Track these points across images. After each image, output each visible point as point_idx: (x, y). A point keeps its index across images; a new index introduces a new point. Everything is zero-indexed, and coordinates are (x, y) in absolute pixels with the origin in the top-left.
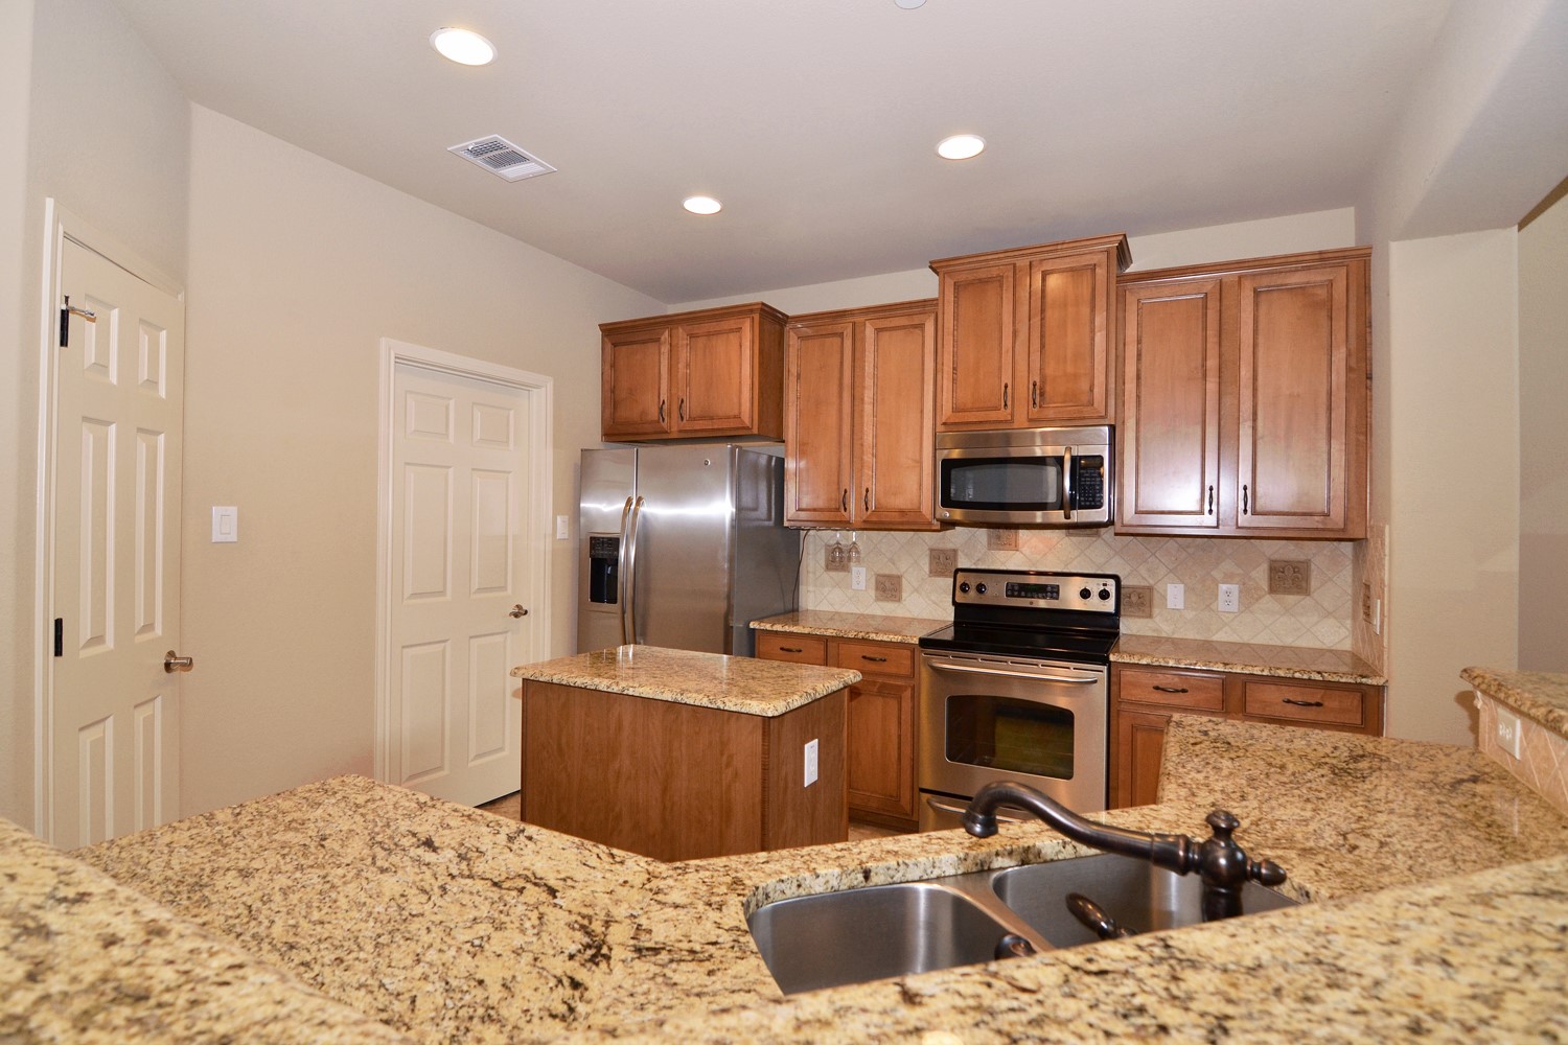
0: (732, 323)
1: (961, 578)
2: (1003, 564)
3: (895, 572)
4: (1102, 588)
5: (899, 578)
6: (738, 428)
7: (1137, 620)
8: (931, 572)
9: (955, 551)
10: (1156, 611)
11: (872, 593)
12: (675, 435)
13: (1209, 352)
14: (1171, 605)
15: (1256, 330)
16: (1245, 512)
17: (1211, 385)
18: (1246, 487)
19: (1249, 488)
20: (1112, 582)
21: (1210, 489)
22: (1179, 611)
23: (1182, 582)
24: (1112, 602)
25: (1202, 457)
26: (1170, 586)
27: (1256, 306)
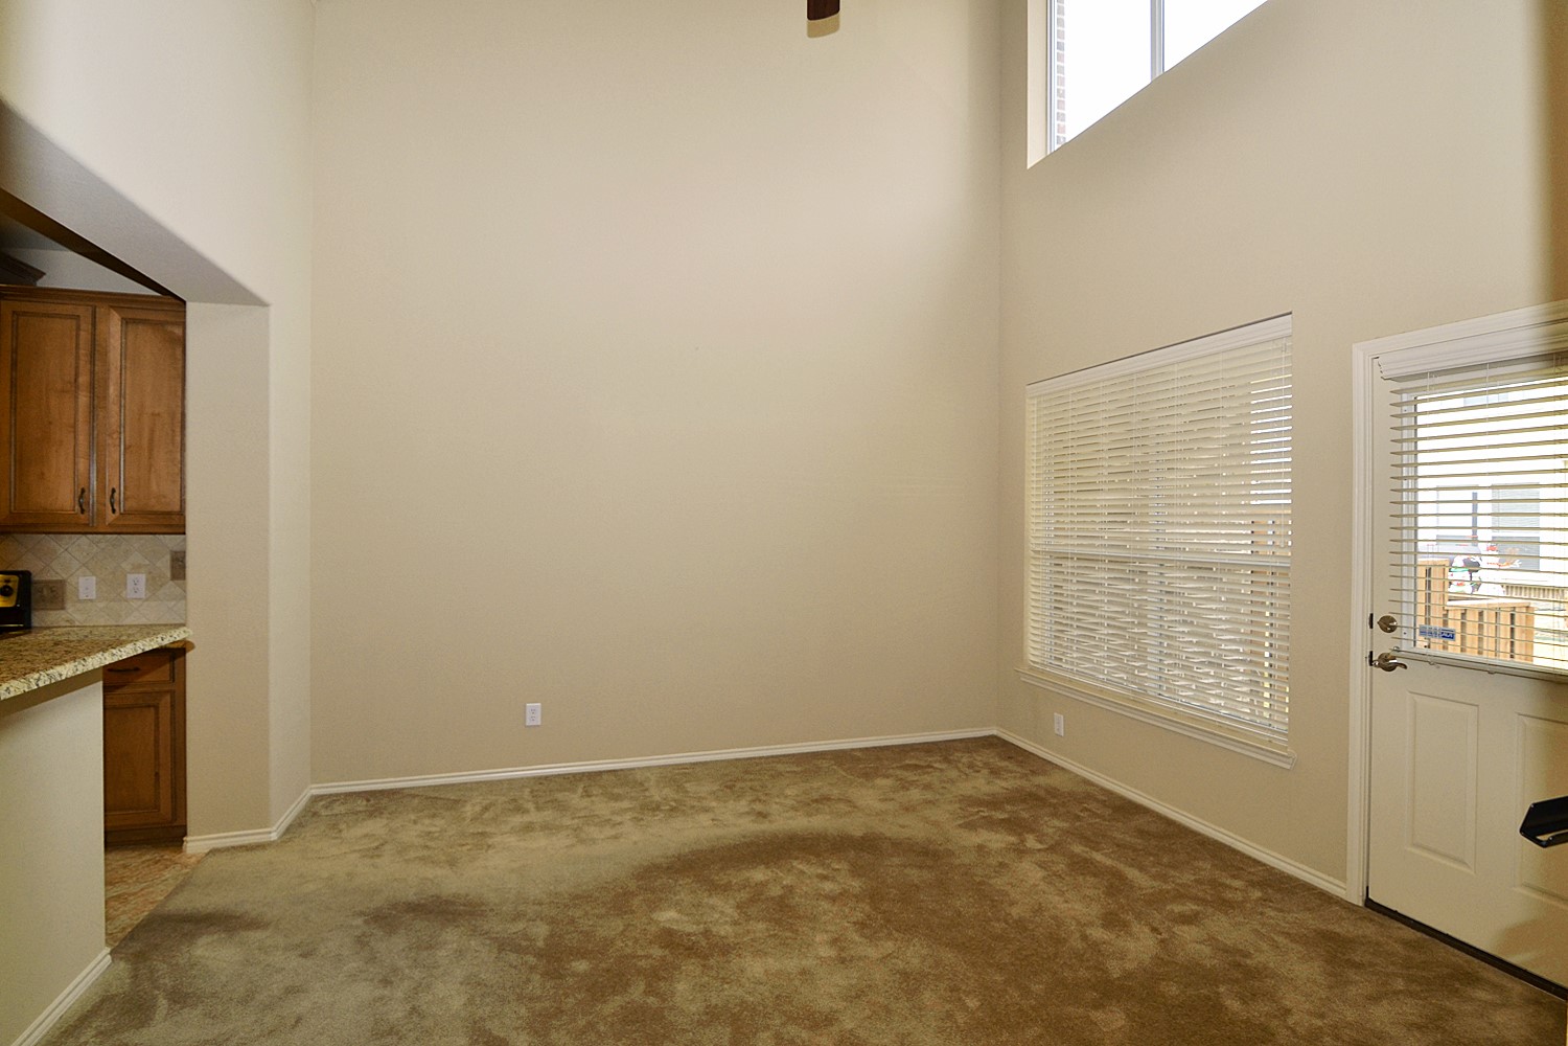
4: (4, 583)
7: (49, 612)
10: (68, 605)
13: (81, 368)
14: (82, 596)
15: (124, 355)
16: (114, 511)
17: (83, 399)
18: (113, 491)
19: (117, 491)
20: (16, 578)
21: (83, 491)
22: (91, 600)
23: (94, 574)
24: (14, 597)
25: (75, 463)
26: (81, 580)
27: (124, 334)
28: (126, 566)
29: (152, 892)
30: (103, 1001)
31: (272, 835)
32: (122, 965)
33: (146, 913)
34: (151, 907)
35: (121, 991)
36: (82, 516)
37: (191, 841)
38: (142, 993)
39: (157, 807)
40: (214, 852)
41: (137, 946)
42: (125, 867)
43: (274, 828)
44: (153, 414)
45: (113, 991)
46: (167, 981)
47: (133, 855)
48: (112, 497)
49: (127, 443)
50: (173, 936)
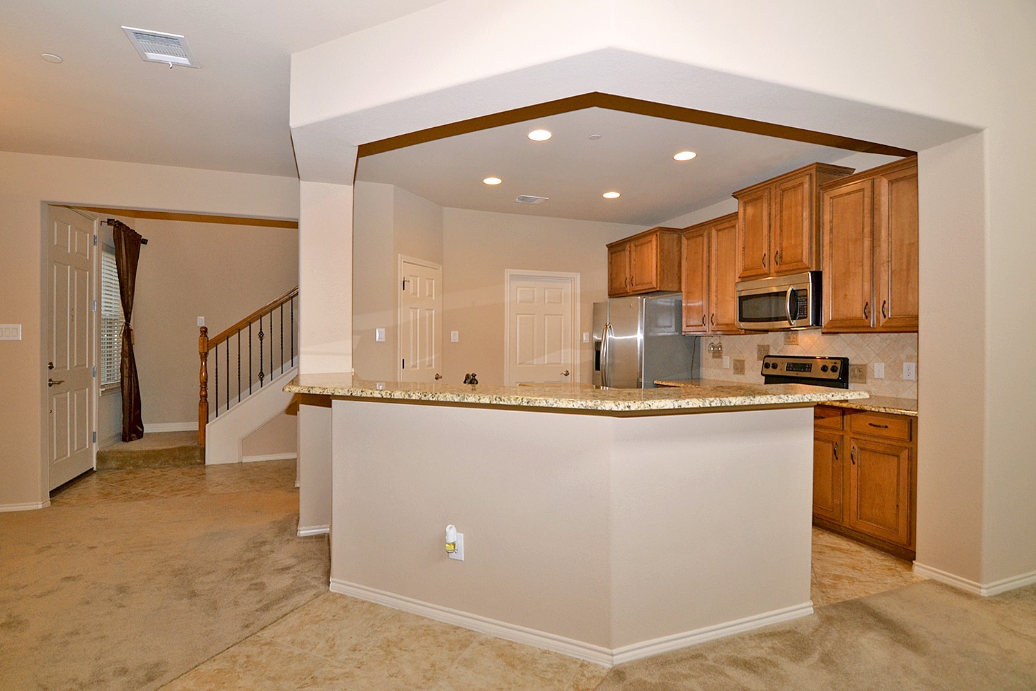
0: (648, 239)
1: (767, 360)
2: (792, 353)
3: (742, 359)
4: (833, 364)
5: (744, 361)
6: (651, 288)
7: (859, 384)
8: (758, 357)
9: (769, 346)
10: (869, 381)
11: (732, 370)
12: (631, 294)
13: (865, 223)
14: (876, 376)
15: (891, 207)
16: (885, 316)
17: (867, 243)
18: (885, 302)
19: (887, 302)
20: (839, 361)
21: (867, 304)
22: (882, 379)
23: (883, 361)
24: (838, 373)
25: (862, 285)
26: (876, 364)
27: (891, 192)
28: (903, 356)
29: (871, 587)
30: (789, 631)
31: (982, 590)
32: (816, 618)
33: (857, 597)
34: (863, 595)
35: (802, 632)
36: (866, 320)
37: (918, 566)
38: (810, 642)
39: (897, 530)
40: (933, 582)
41: (834, 613)
42: (869, 562)
43: (986, 586)
44: (910, 244)
45: (799, 630)
46: (829, 645)
47: (880, 558)
48: (883, 306)
49: (893, 268)
50: (858, 620)
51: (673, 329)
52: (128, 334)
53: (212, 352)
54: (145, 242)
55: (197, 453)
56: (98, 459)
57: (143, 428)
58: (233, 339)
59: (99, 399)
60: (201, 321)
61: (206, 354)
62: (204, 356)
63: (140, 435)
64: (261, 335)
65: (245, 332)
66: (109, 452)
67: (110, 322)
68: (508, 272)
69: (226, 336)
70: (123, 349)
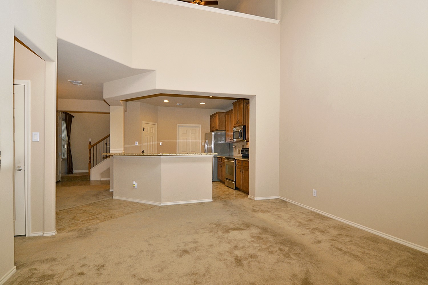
5: (240, 150)
11: (238, 153)
12: (214, 131)
31: (255, 199)
37: (249, 196)
51: (224, 141)
52: (69, 144)
53: (92, 148)
54: (74, 117)
55: (88, 177)
56: (61, 178)
57: (73, 171)
58: (98, 145)
59: (61, 162)
60: (90, 140)
61: (91, 149)
62: (90, 150)
63: (72, 173)
64: (106, 144)
65: (102, 143)
66: (64, 176)
67: (64, 140)
68: (178, 125)
69: (96, 144)
70: (68, 148)
